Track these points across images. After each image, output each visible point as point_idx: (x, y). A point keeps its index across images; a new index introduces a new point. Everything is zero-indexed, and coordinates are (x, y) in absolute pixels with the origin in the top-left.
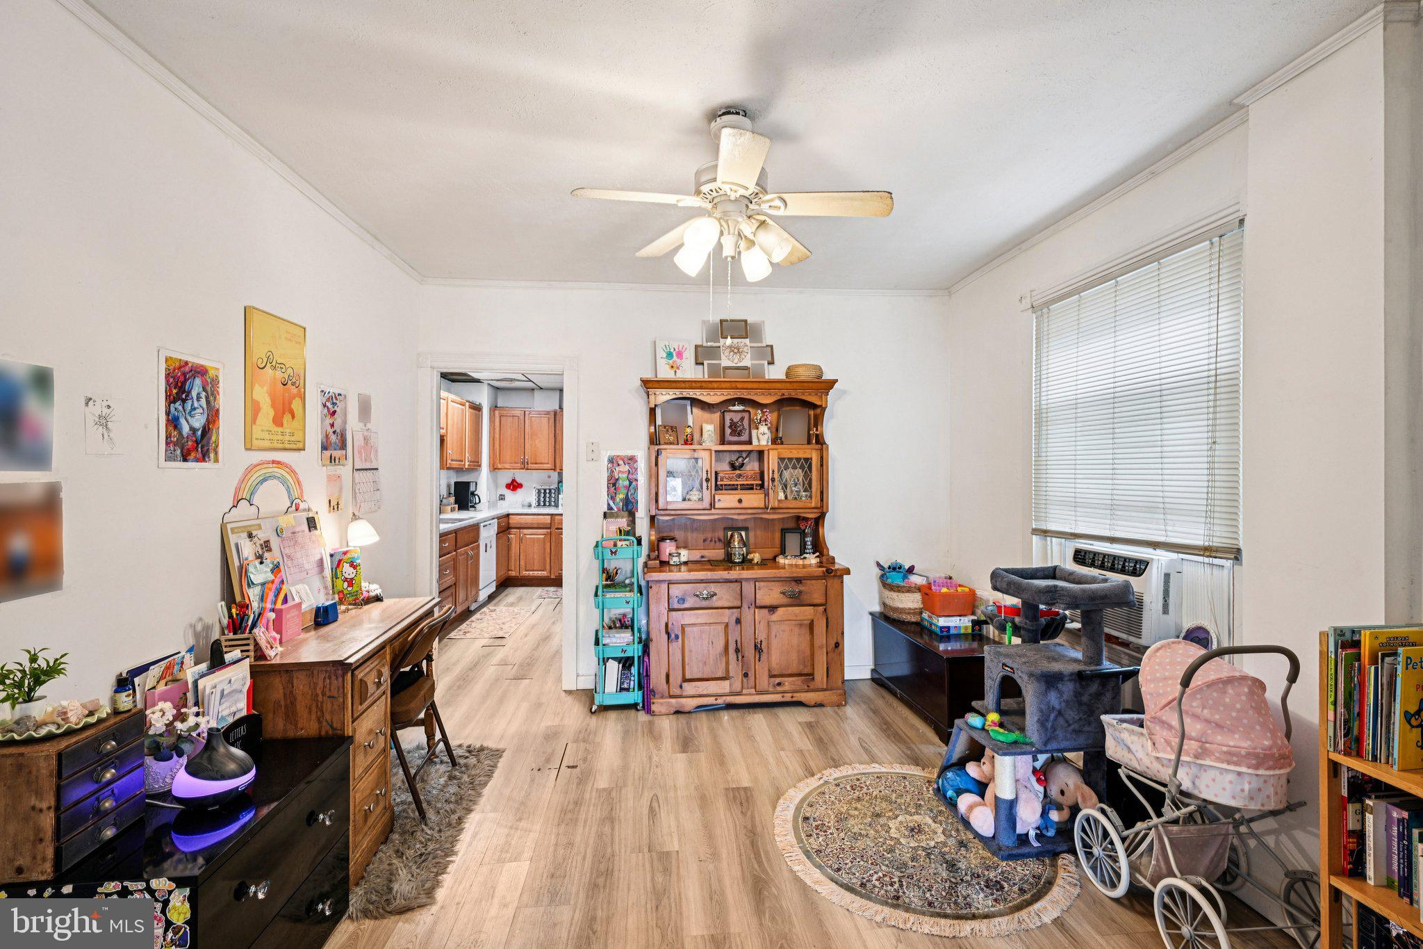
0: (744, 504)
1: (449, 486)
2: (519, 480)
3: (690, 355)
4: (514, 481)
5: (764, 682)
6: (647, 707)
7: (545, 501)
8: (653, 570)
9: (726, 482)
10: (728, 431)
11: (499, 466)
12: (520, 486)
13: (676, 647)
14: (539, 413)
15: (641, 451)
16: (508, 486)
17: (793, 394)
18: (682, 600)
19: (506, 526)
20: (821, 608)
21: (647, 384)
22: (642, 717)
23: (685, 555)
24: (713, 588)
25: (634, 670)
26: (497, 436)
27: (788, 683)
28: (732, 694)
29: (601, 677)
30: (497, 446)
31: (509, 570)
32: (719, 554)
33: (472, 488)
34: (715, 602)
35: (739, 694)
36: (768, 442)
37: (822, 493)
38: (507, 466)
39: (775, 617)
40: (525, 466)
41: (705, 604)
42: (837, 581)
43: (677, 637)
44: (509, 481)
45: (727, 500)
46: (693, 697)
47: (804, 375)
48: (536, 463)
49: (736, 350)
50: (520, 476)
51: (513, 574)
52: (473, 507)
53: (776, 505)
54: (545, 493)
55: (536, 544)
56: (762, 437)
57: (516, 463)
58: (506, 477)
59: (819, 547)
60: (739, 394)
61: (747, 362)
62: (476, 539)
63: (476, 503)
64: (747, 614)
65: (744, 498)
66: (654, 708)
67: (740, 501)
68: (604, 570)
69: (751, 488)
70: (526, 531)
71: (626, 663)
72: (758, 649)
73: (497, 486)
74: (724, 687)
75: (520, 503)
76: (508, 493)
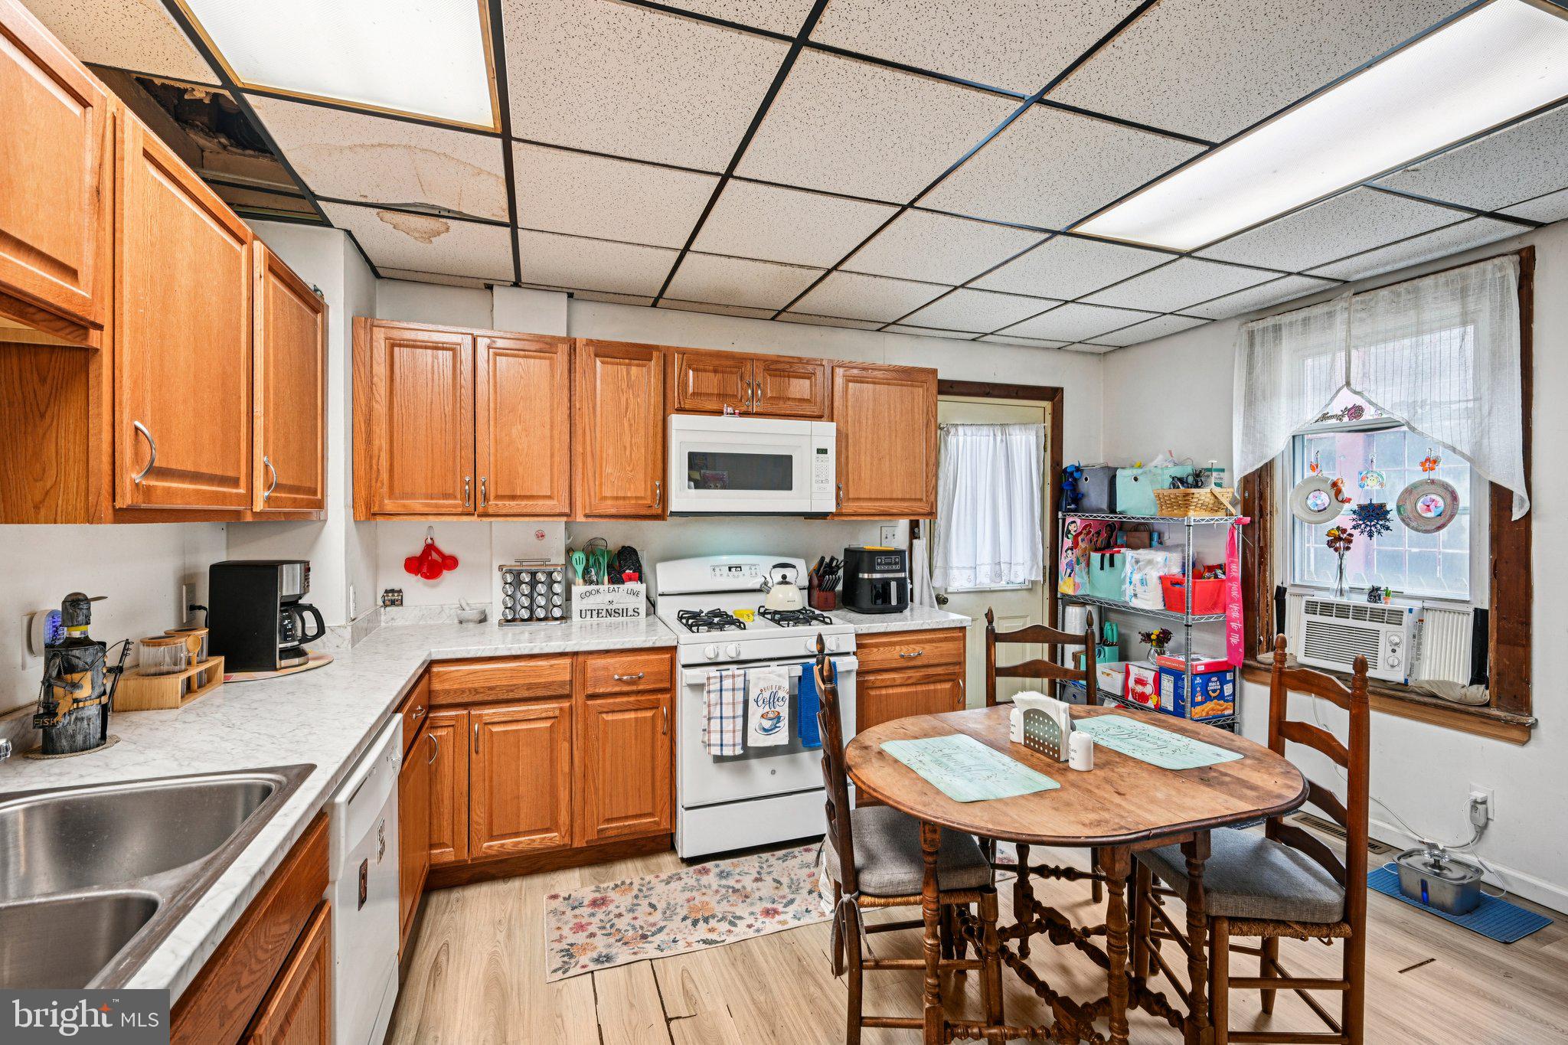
1: (187, 582)
2: (446, 548)
4: (430, 548)
11: (389, 505)
12: (449, 565)
16: (412, 566)
26: (380, 408)
30: (380, 444)
31: (432, 846)
33: (288, 587)
38: (417, 505)
40: (473, 504)
44: (417, 549)
48: (513, 497)
50: (449, 536)
51: (447, 854)
52: (297, 652)
54: (533, 585)
55: (525, 751)
57: (446, 496)
58: (407, 539)
63: (305, 639)
70: (488, 712)
73: (375, 565)
76: (413, 586)
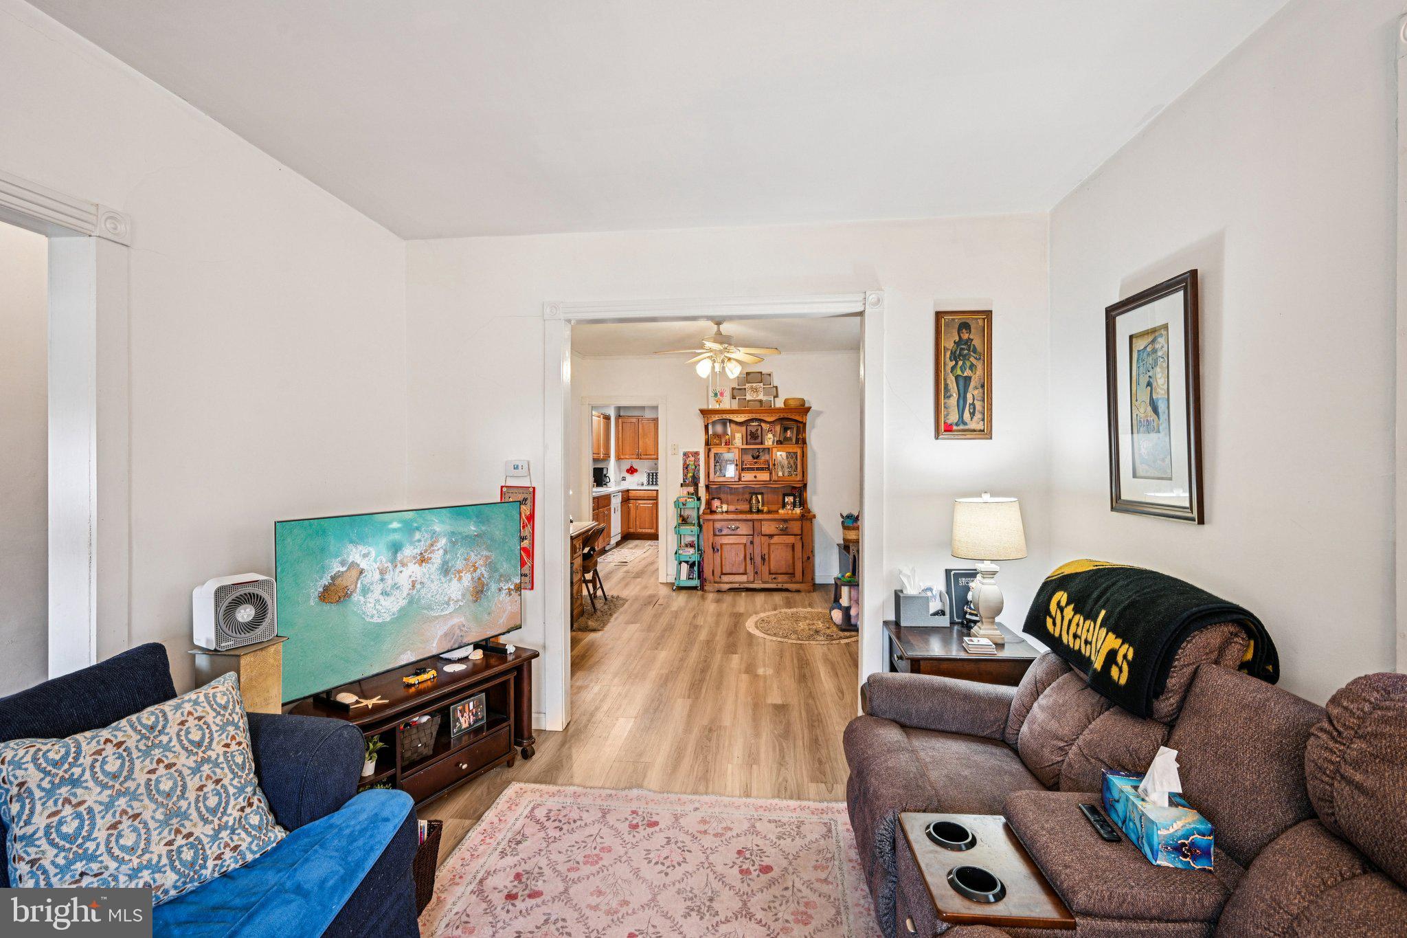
0: (758, 479)
1: (590, 471)
2: (635, 467)
3: (728, 394)
4: (632, 467)
5: (766, 577)
6: (702, 589)
7: (652, 481)
8: (707, 514)
9: (748, 466)
10: (749, 437)
11: (622, 457)
12: (636, 471)
13: (718, 556)
14: (648, 420)
15: (701, 449)
16: (628, 471)
17: (786, 416)
18: (721, 530)
19: (627, 497)
20: (799, 537)
21: (704, 412)
22: (700, 593)
23: (725, 508)
24: (737, 524)
25: (696, 568)
26: (620, 436)
27: (781, 578)
28: (748, 582)
29: (679, 572)
30: (620, 443)
31: (629, 528)
32: (746, 507)
33: (605, 472)
34: (739, 532)
35: (753, 582)
36: (773, 443)
37: (803, 472)
38: (627, 457)
39: (772, 541)
40: (639, 457)
41: (733, 532)
42: (809, 522)
43: (718, 550)
44: (629, 467)
45: (748, 476)
46: (727, 583)
47: (792, 404)
48: (646, 455)
49: (756, 390)
50: (636, 464)
51: (632, 530)
52: (606, 484)
53: (776, 479)
54: (653, 475)
55: (646, 511)
56: (769, 440)
57: (633, 455)
58: (626, 465)
59: (803, 503)
60: (754, 416)
61: (761, 397)
62: (609, 504)
63: (608, 482)
64: (757, 540)
65: (758, 475)
66: (706, 588)
67: (755, 477)
68: (681, 516)
69: (762, 469)
70: (640, 501)
71: (692, 565)
72: (763, 559)
73: (620, 471)
74: (744, 578)
75: (635, 483)
76: (628, 476)
